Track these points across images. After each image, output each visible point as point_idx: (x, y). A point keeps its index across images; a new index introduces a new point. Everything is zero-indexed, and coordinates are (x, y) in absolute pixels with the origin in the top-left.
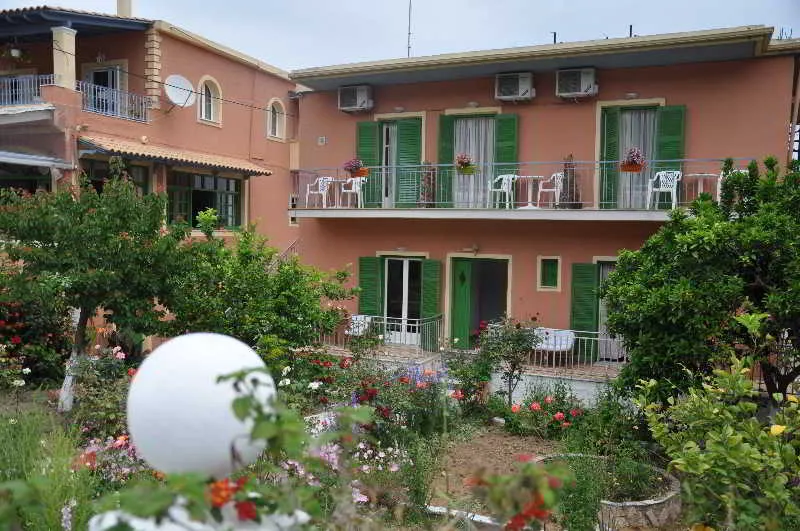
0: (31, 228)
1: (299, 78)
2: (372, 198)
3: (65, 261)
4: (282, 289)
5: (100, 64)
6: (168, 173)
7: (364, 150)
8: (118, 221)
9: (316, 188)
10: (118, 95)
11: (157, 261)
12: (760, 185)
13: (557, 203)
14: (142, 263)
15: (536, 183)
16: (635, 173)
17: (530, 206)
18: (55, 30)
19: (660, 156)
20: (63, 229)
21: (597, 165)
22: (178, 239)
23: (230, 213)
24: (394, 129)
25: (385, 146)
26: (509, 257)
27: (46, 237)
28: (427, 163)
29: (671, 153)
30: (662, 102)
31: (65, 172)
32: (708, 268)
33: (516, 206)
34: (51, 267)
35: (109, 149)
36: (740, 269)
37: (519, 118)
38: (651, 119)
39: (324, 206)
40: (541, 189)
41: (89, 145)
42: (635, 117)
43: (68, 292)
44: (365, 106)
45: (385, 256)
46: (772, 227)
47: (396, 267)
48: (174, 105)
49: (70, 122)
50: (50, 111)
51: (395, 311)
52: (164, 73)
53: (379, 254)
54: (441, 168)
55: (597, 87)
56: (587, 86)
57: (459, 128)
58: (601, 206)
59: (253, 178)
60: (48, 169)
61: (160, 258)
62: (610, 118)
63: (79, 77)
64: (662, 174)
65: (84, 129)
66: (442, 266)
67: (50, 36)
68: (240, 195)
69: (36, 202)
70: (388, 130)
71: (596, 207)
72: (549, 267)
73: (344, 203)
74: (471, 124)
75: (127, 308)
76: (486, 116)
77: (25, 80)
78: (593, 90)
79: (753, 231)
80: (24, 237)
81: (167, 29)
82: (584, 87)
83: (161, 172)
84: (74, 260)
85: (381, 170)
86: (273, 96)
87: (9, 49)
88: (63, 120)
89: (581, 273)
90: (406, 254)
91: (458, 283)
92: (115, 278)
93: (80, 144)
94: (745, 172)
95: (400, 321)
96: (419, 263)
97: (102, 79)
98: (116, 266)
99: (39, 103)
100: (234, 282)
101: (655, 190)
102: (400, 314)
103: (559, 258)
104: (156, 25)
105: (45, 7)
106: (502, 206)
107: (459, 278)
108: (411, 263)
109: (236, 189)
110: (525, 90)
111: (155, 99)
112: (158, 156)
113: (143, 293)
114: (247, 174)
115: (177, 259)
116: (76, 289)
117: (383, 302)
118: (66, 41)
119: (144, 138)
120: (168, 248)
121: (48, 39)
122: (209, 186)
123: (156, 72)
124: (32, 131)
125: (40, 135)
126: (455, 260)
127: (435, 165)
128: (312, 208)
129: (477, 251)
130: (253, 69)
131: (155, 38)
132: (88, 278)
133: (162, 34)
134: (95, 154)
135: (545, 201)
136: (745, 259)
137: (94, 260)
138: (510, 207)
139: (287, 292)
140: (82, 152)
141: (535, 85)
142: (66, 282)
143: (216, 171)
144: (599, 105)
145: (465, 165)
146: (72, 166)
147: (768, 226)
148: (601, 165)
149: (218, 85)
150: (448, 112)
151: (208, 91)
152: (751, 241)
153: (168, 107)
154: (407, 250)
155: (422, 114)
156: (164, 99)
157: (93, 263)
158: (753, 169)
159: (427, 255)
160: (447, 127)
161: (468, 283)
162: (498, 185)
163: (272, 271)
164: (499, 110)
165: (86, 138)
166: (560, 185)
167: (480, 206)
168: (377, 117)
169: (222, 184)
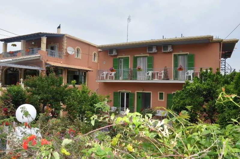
0: (32, 85)
1: (99, 48)
2: (117, 77)
3: (39, 93)
4: (92, 100)
5: (52, 45)
6: (67, 71)
7: (115, 65)
8: (52, 83)
9: (103, 74)
10: (56, 52)
11: (61, 93)
12: (208, 74)
13: (163, 78)
14: (58, 93)
15: (157, 73)
16: (182, 71)
17: (156, 79)
18: (42, 37)
19: (188, 67)
20: (39, 85)
21: (173, 69)
22: (66, 87)
23: (83, 81)
24: (122, 60)
25: (120, 64)
26: (151, 92)
27: (35, 87)
28: (130, 68)
29: (191, 66)
30: (188, 53)
31: (42, 71)
32: (195, 95)
33: (153, 79)
34: (36, 94)
35: (53, 65)
36: (203, 95)
37: (153, 57)
38: (186, 57)
39: (105, 79)
40: (159, 75)
41: (48, 64)
42: (182, 57)
43: (40, 100)
44: (115, 54)
45: (120, 92)
46: (209, 85)
47: (123, 94)
48: (69, 54)
49: (44, 59)
50: (40, 56)
51: (123, 106)
52: (67, 47)
53: (119, 91)
54: (134, 70)
55: (172, 49)
56: (170, 49)
57: (138, 60)
58: (174, 79)
59: (89, 72)
60: (39, 70)
61: (61, 92)
62: (176, 57)
63: (47, 48)
64: (188, 71)
65: (47, 60)
66: (134, 94)
67: (41, 39)
68: (85, 76)
69: (34, 79)
70: (121, 60)
71: (173, 79)
72: (161, 94)
73: (110, 79)
74: (142, 59)
75: (53, 104)
76: (145, 57)
77: (35, 49)
78: (171, 50)
79: (204, 86)
80: (31, 87)
81: (68, 36)
82: (169, 49)
83: (65, 70)
84: (42, 92)
85: (119, 70)
86: (94, 51)
87: (32, 42)
88: (42, 58)
89: (169, 96)
90: (125, 91)
91: (139, 98)
92: (50, 97)
93: (46, 64)
94: (205, 71)
95: (124, 108)
96: (129, 93)
97: (52, 48)
98: (51, 94)
99: (37, 54)
100: (80, 98)
101: (187, 75)
102: (124, 107)
103: (164, 93)
104: (65, 35)
105: (40, 33)
106: (149, 79)
107: (139, 97)
108: (127, 94)
109: (84, 74)
110: (154, 50)
111: (65, 53)
112: (65, 67)
113: (57, 101)
114: (87, 71)
115: (66, 92)
116: (42, 99)
117: (120, 104)
118: (44, 40)
119: (62, 62)
120: (63, 90)
121: (40, 39)
122: (78, 74)
123: (65, 46)
124: (35, 61)
125: (37, 62)
126: (138, 93)
127: (132, 69)
128: (102, 79)
129: (143, 91)
130: (89, 45)
131: (65, 38)
132: (44, 97)
133: (67, 37)
134: (50, 66)
135: (160, 78)
136: (204, 93)
137: (46, 92)
138: (151, 79)
139: (93, 101)
140: (46, 66)
141: (157, 49)
142: (39, 98)
143: (79, 70)
144: (173, 54)
145: (139, 69)
146: (44, 69)
147: (208, 84)
148: (174, 69)
149: (80, 49)
150: (135, 56)
151: (78, 50)
152: (204, 88)
153: (68, 55)
154: (126, 90)
155: (129, 56)
156: (67, 53)
157: (46, 93)
158: (207, 70)
159: (130, 91)
160: (135, 59)
161: (141, 98)
162: (148, 74)
163: (90, 95)
164: (148, 55)
165: (48, 62)
166: (163, 74)
167: (144, 79)
168: (118, 57)
169: (81, 73)
